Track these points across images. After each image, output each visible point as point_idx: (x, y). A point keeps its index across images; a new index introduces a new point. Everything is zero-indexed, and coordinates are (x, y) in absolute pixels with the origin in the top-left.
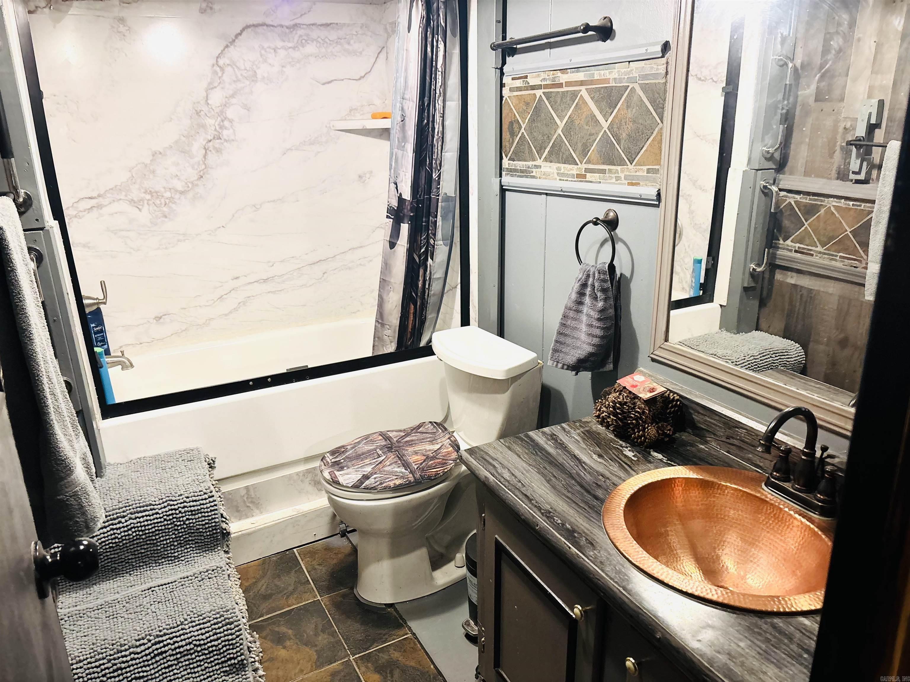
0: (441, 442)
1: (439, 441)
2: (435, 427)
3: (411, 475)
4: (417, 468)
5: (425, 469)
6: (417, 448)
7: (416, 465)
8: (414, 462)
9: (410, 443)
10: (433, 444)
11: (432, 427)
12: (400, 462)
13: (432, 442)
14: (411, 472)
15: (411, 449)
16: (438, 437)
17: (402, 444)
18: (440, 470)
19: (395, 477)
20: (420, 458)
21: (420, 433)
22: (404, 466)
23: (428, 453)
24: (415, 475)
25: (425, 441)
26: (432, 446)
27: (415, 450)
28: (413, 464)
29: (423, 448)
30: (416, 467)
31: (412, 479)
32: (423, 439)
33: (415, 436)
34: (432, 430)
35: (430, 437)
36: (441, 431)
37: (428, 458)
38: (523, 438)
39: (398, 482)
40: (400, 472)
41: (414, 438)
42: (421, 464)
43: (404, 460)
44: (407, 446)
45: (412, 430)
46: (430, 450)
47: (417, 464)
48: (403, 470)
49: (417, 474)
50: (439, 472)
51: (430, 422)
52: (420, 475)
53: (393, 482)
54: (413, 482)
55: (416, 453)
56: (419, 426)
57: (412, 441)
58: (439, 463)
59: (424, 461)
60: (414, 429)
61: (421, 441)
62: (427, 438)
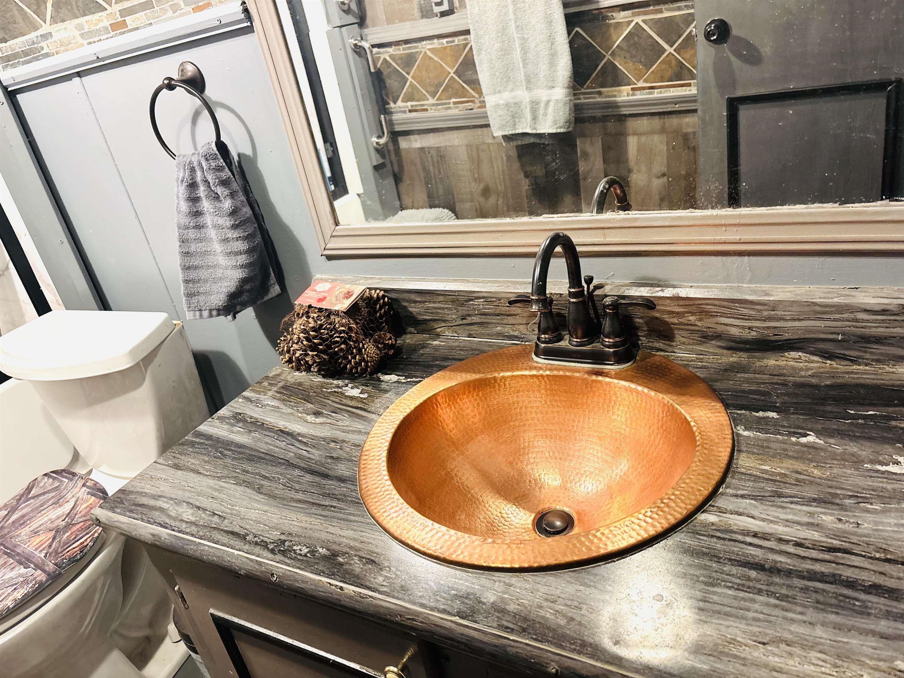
0: (73, 496)
1: (69, 496)
2: (54, 479)
3: (39, 572)
4: (45, 557)
5: (59, 550)
6: (34, 525)
7: (41, 551)
8: (36, 550)
9: (21, 522)
10: (60, 506)
11: (51, 480)
12: (12, 561)
13: (57, 503)
14: (37, 567)
15: (25, 531)
16: (65, 492)
17: (6, 531)
18: (86, 540)
19: (10, 589)
20: (45, 537)
21: (33, 498)
22: (21, 563)
23: (56, 524)
24: (47, 569)
25: (46, 506)
26: (59, 509)
27: (32, 528)
28: (36, 553)
29: (46, 519)
30: (42, 555)
31: (41, 576)
32: (41, 505)
33: (26, 506)
34: (51, 485)
35: (53, 497)
36: (67, 480)
37: (58, 531)
38: (193, 442)
39: (19, 595)
40: (17, 578)
41: (24, 511)
42: (50, 546)
43: (18, 554)
44: (17, 528)
45: (20, 499)
46: (58, 518)
47: (44, 549)
48: (23, 570)
49: (48, 565)
50: (85, 544)
51: (45, 475)
52: (55, 564)
53: (11, 598)
54: (47, 581)
55: (35, 533)
56: (29, 489)
57: (23, 516)
58: (81, 530)
59: (54, 538)
60: (22, 496)
61: (38, 510)
62: (48, 501)
